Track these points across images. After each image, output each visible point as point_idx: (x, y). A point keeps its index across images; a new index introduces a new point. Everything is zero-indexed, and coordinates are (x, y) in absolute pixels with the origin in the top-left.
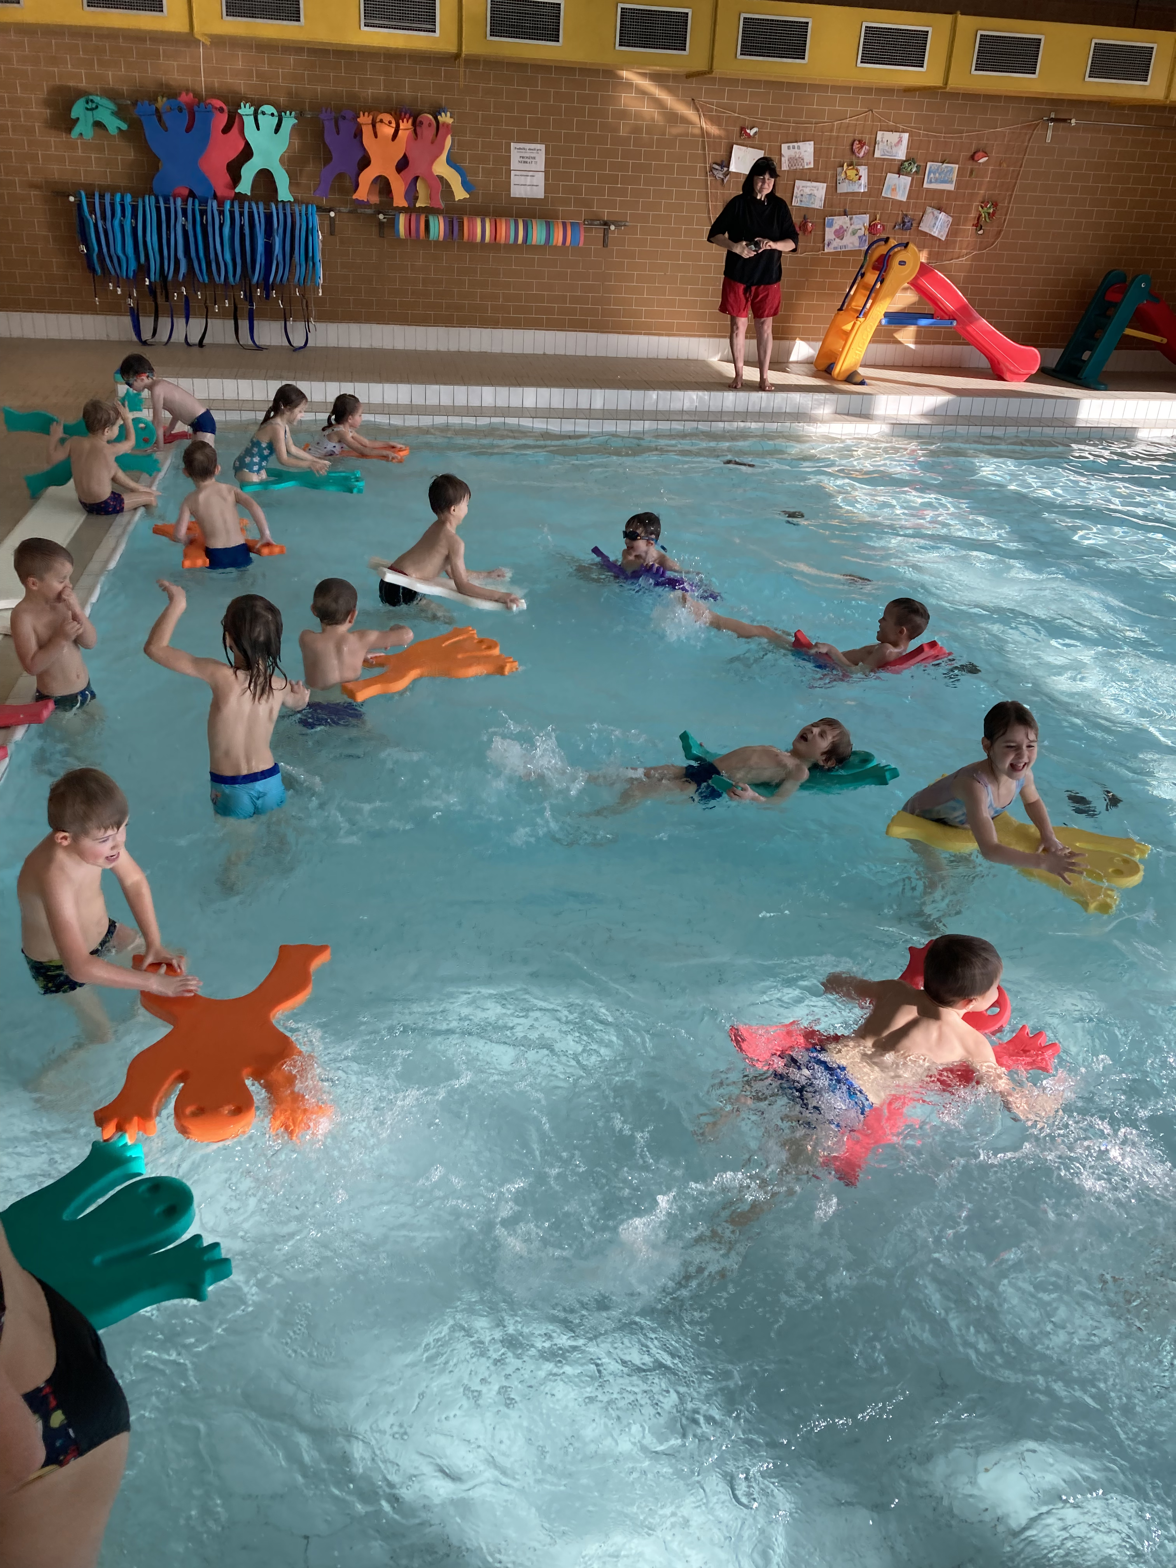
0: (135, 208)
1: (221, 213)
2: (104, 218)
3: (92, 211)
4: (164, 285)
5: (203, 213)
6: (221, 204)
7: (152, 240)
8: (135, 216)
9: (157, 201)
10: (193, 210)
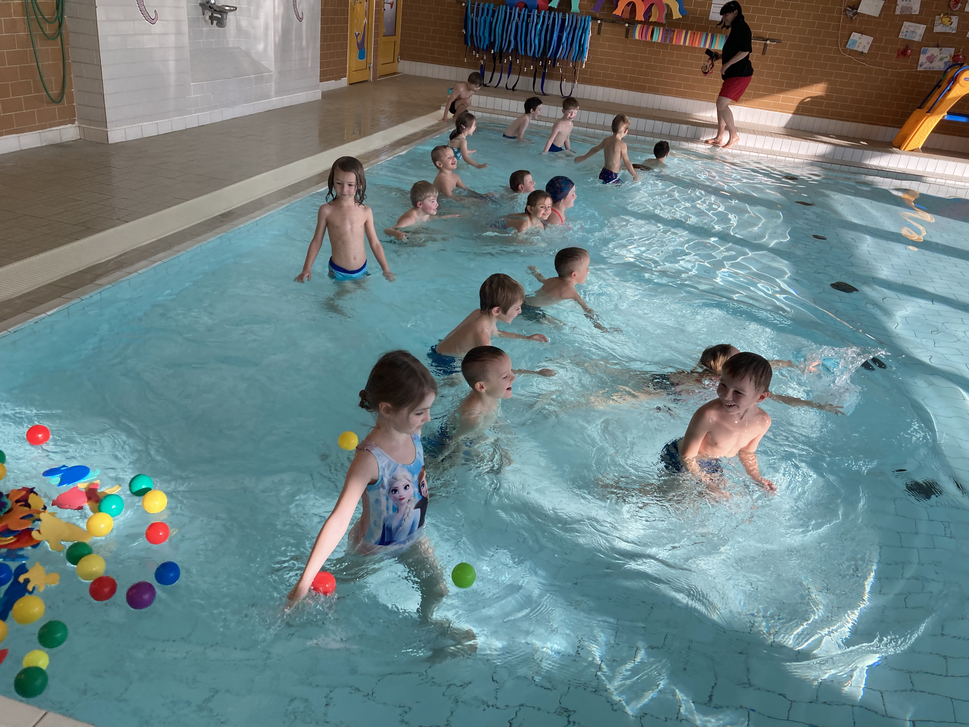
0: (494, 11)
1: (538, 17)
2: (477, 16)
3: (472, 12)
4: (501, 54)
5: (529, 16)
6: (539, 12)
7: (499, 30)
8: (493, 16)
9: (506, 9)
10: (524, 14)
